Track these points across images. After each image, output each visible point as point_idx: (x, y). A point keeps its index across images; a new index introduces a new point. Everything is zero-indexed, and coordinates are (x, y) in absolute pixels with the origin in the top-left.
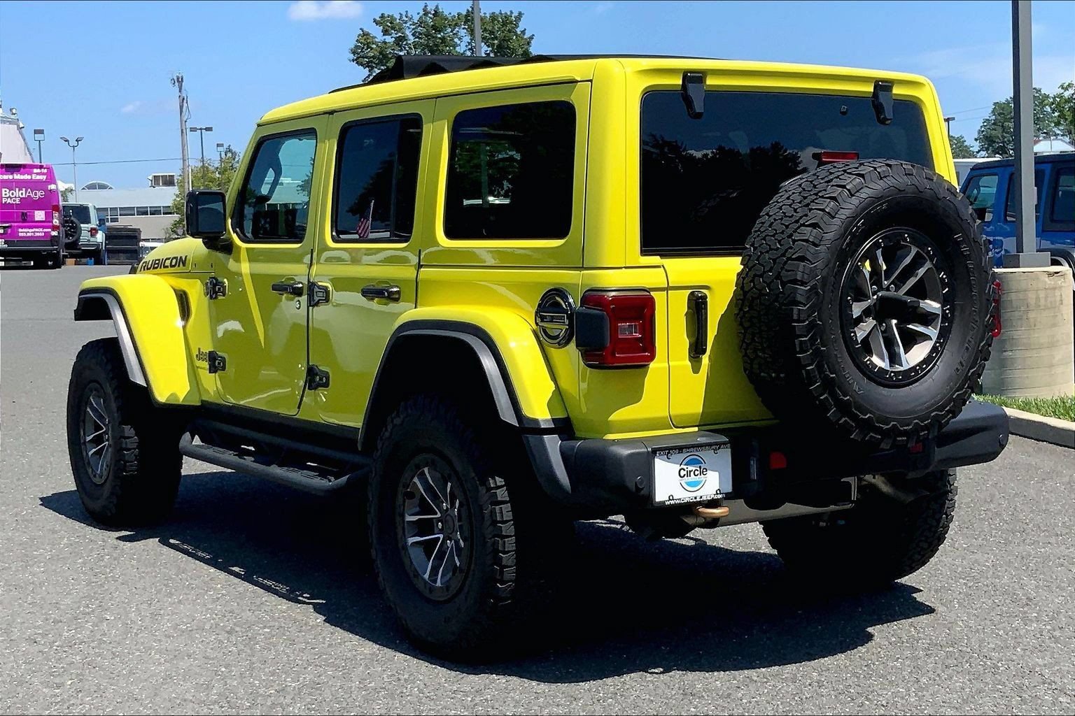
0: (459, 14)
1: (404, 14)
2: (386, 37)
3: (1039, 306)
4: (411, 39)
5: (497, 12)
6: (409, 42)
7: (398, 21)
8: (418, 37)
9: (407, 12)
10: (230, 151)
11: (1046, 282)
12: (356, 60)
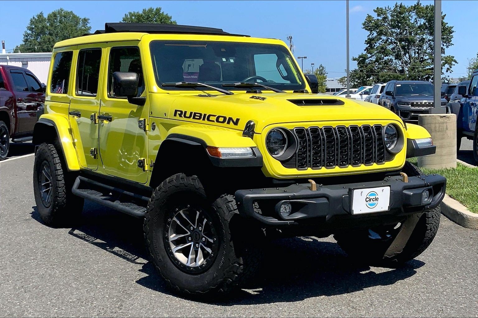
0: (411, 6)
1: (387, 7)
2: (378, 17)
3: (436, 130)
4: (390, 18)
5: (429, 5)
6: (389, 19)
7: (384, 10)
8: (393, 17)
9: (388, 6)
10: (321, 66)
11: (439, 120)
12: (365, 28)
